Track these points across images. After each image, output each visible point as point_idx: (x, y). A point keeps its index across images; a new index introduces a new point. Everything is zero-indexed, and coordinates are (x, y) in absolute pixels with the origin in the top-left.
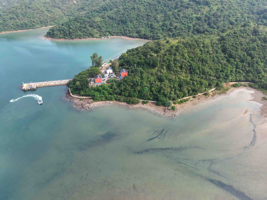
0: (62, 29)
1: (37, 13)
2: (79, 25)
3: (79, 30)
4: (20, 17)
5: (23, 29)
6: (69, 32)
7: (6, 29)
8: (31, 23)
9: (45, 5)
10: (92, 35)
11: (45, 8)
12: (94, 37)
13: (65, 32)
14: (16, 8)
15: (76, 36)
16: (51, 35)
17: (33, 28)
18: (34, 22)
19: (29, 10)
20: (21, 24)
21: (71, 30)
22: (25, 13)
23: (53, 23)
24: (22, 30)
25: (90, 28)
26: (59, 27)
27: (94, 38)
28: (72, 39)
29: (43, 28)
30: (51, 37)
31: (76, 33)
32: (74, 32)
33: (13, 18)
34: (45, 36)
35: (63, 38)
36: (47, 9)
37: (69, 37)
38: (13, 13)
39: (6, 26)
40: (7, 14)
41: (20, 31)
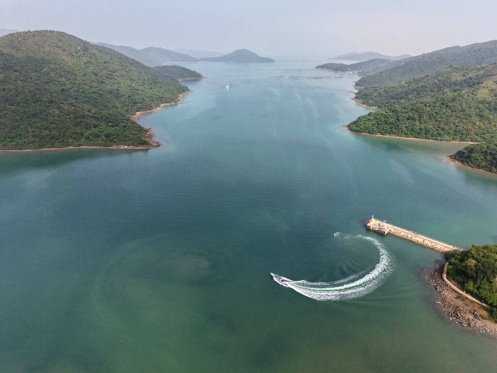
0: (493, 152)
1: (456, 116)
4: (424, 118)
5: (419, 138)
7: (393, 132)
8: (437, 130)
9: (480, 105)
11: (477, 110)
13: (495, 159)
14: (425, 105)
16: (462, 157)
17: (437, 139)
18: (443, 129)
19: (444, 110)
20: (420, 129)
22: (436, 113)
23: (479, 139)
24: (416, 137)
26: (488, 147)
29: (455, 142)
30: (462, 162)
33: (413, 119)
34: (450, 156)
35: (486, 169)
36: (480, 113)
40: (406, 111)
41: (412, 139)
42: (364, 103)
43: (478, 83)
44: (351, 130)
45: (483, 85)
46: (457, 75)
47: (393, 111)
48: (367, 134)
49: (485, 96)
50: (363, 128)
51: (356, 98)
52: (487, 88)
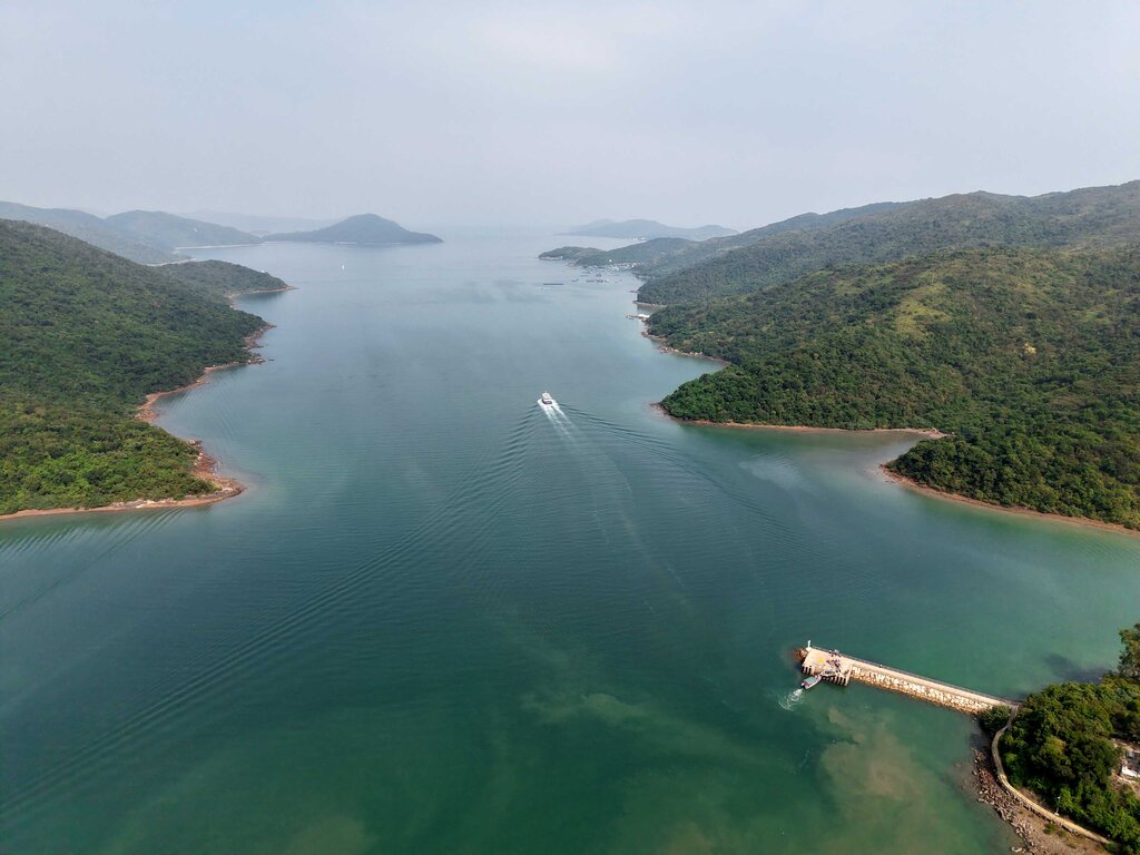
0: (970, 458)
1: (872, 377)
2: (1049, 454)
3: (1043, 474)
4: (815, 384)
5: (812, 425)
6: (1000, 475)
7: (759, 417)
8: (843, 407)
9: (908, 351)
10: (1108, 510)
11: (906, 362)
12: (1111, 521)
13: (978, 472)
14: (812, 355)
15: (1026, 497)
16: (914, 467)
17: (846, 427)
18: (854, 406)
19: (849, 366)
20: (810, 407)
21: (1008, 469)
22: (834, 371)
23: (923, 421)
24: (806, 425)
25: (1100, 480)
26: (958, 447)
27: (1110, 525)
28: (1004, 504)
29: (880, 430)
30: (915, 478)
31: (1029, 487)
32: (1018, 482)
33: (794, 386)
34: (887, 467)
35: (964, 493)
36: (912, 367)
37: (990, 493)
38: (799, 369)
39: (763, 408)
40: (777, 369)
41: (799, 427)
42: (672, 345)
43: (891, 304)
44: (671, 415)
45: (902, 307)
46: (847, 284)
47: (752, 372)
48: (708, 422)
49: (909, 330)
50: (697, 409)
51: (652, 332)
52: (910, 313)
